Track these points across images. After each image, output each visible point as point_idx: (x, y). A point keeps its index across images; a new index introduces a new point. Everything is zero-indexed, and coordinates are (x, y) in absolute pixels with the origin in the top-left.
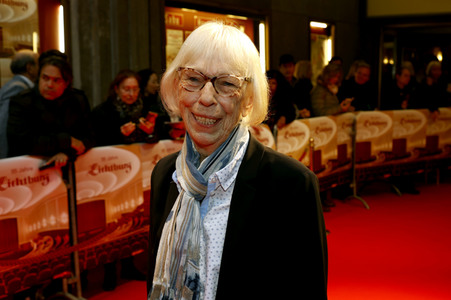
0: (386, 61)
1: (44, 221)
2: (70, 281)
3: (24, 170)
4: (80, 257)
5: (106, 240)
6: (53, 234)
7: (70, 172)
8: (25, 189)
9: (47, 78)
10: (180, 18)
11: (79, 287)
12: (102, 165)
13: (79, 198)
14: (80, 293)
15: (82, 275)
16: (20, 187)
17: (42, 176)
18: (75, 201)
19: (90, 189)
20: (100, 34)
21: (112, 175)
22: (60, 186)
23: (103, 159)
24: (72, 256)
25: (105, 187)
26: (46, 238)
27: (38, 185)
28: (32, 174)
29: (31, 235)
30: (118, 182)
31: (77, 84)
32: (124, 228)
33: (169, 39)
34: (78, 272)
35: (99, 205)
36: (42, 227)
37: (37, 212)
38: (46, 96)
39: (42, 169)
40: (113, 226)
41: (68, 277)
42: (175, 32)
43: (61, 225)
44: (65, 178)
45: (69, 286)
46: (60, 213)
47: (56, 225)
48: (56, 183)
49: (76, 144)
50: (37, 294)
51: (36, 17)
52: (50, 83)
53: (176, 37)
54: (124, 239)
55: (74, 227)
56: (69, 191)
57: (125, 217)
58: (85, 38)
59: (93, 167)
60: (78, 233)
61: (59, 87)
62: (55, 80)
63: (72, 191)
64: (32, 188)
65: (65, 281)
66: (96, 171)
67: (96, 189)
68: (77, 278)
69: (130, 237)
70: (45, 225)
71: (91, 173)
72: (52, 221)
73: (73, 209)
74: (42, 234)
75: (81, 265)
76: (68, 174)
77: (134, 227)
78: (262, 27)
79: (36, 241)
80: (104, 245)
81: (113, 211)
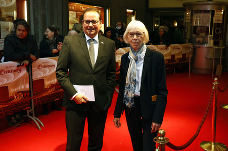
0: (156, 25)
1: (19, 87)
2: (30, 111)
3: (11, 67)
4: (34, 101)
5: (45, 95)
6: (23, 92)
7: (30, 68)
8: (11, 74)
9: (19, 30)
10: (75, 6)
11: (34, 113)
12: (43, 65)
13: (33, 78)
14: (34, 116)
15: (35, 108)
16: (9, 73)
17: (18, 70)
18: (32, 79)
19: (38, 75)
20: (42, 12)
21: (47, 69)
22: (26, 74)
23: (43, 63)
24: (31, 101)
25: (44, 74)
26: (20, 94)
27: (17, 73)
28: (15, 68)
29: (14, 93)
30: (49, 72)
31: (33, 33)
32: (52, 90)
33: (70, 14)
34: (33, 107)
35: (42, 81)
36: (18, 90)
37: (16, 83)
38: (20, 37)
39: (18, 66)
40: (47, 89)
41: (29, 109)
42: (73, 12)
43: (26, 89)
44: (28, 70)
45: (30, 113)
46: (26, 84)
47: (24, 89)
48: (24, 72)
49: (32, 57)
50: (17, 116)
51: (16, 5)
52: (21, 32)
53: (73, 14)
54: (52, 94)
55: (32, 89)
56: (29, 75)
57: (52, 86)
58: (36, 14)
59: (39, 66)
60: (33, 92)
61: (25, 34)
62: (23, 31)
63: (31, 75)
64: (14, 74)
65: (28, 111)
66: (40, 68)
67: (40, 75)
68: (33, 110)
69: (54, 93)
70: (19, 89)
71: (38, 68)
72: (23, 87)
73: (31, 82)
74: (18, 92)
75: (34, 104)
76: (29, 68)
77: (56, 89)
78: (107, 11)
79: (16, 95)
80: (44, 97)
81: (47, 83)
